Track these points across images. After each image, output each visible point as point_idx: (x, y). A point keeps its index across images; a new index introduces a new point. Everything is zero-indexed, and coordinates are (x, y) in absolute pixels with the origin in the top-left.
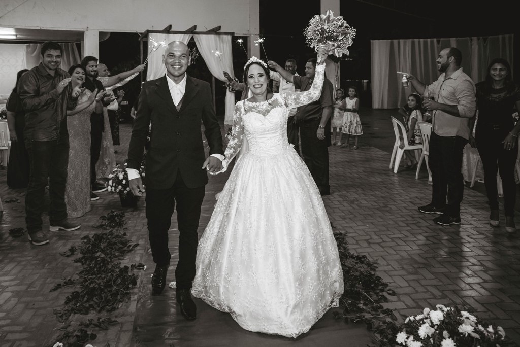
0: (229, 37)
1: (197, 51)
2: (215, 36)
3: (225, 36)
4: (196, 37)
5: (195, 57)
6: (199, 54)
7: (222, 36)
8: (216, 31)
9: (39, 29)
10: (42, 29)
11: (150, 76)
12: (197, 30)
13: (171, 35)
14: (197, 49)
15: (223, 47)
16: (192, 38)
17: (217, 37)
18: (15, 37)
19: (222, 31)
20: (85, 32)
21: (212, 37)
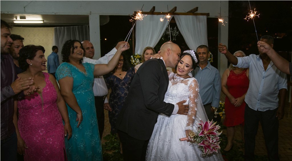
0: (205, 17)
1: (178, 30)
2: (193, 16)
3: (201, 17)
4: (176, 17)
5: (176, 35)
6: (179, 32)
7: (198, 16)
8: (194, 12)
9: (54, 14)
10: (56, 14)
11: (138, 50)
12: (177, 11)
13: (155, 16)
14: (177, 28)
15: (200, 25)
16: (173, 19)
17: (194, 17)
18: (42, 22)
19: (199, 12)
20: (89, 16)
21: (190, 17)
